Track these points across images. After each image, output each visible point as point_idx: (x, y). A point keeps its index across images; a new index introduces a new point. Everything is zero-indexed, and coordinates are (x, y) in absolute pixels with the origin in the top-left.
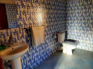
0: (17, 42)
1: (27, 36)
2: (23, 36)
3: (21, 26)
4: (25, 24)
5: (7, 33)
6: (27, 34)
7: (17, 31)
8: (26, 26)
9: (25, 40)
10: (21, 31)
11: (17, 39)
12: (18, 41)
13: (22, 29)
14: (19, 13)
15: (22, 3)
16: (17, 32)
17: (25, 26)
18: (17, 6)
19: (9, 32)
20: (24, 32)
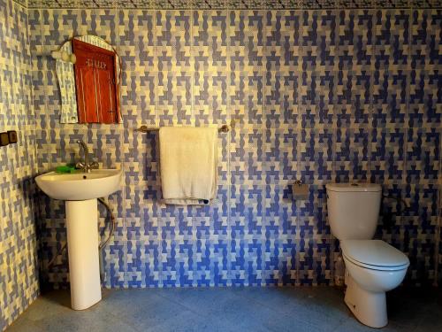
0: (112, 166)
1: (150, 156)
2: (133, 152)
3: (130, 122)
4: (146, 114)
5: (90, 134)
6: (150, 150)
7: (116, 133)
8: (148, 121)
9: (142, 168)
10: (131, 137)
11: (113, 156)
12: (118, 165)
13: (135, 130)
14: (129, 79)
15: (141, 52)
16: (118, 136)
17: (143, 122)
18: (127, 62)
19: (94, 131)
20: (140, 140)
